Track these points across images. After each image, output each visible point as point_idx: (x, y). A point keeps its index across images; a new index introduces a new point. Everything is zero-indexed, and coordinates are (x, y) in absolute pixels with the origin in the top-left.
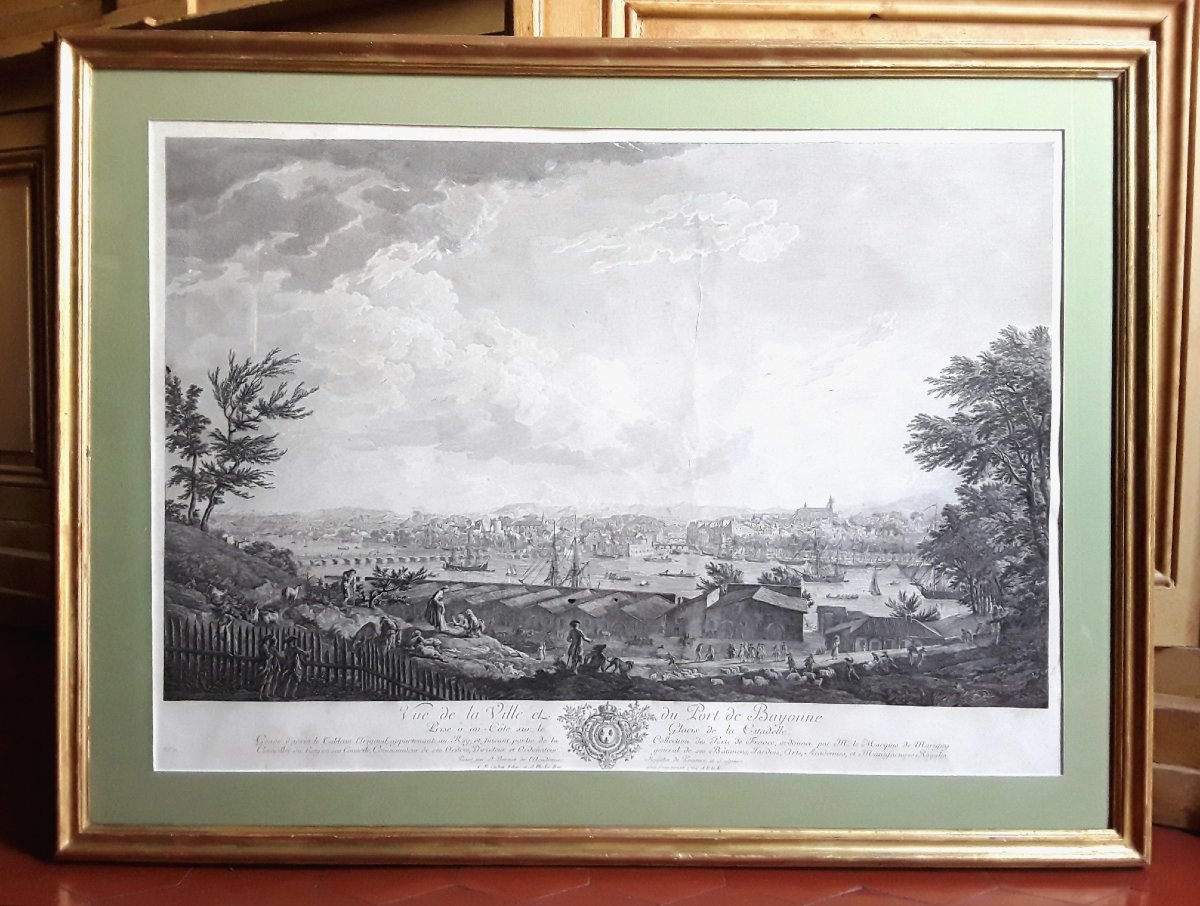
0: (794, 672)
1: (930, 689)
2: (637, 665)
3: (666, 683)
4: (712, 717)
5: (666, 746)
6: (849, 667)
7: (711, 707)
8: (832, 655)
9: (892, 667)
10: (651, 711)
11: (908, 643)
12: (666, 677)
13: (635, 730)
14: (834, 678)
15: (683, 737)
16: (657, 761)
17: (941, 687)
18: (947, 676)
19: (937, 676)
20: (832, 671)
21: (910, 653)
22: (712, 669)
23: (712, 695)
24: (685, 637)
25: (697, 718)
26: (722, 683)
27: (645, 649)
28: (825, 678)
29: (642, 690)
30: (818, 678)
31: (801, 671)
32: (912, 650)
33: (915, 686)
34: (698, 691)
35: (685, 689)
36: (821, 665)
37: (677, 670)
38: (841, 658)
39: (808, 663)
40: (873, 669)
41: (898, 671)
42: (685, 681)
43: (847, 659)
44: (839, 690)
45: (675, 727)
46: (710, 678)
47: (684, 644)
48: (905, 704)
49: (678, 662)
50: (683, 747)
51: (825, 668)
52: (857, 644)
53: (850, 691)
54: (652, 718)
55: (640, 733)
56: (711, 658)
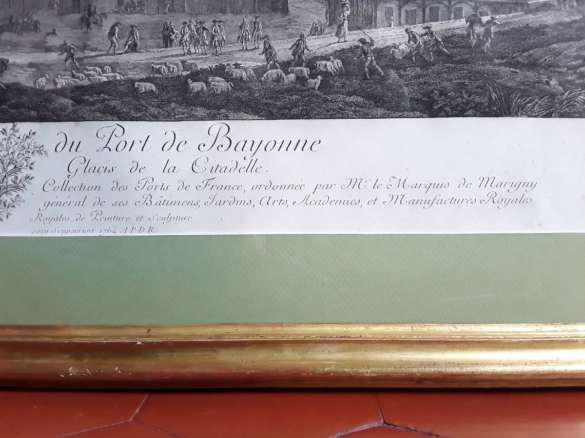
0: (273, 67)
1: (504, 87)
2: (14, 65)
3: (62, 92)
4: (138, 146)
5: (63, 196)
6: (366, 54)
7: (136, 130)
8: (337, 34)
9: (438, 53)
10: (38, 140)
11: (467, 10)
12: (62, 83)
13: (12, 172)
14: (340, 74)
15: (90, 179)
16: (50, 220)
17: (523, 83)
18: (533, 65)
19: (516, 65)
20: (338, 63)
21: (471, 26)
22: (135, 66)
23: (138, 110)
24: (90, 14)
25: (113, 148)
26: (154, 88)
27: (28, 38)
28: (326, 74)
29: (22, 105)
30: (313, 76)
31: (285, 66)
32: (473, 21)
33: (479, 83)
34: (113, 103)
35: (91, 99)
36: (319, 53)
37: (78, 70)
38: (352, 38)
39: (297, 49)
40: (408, 57)
41: (450, 57)
42: (91, 87)
43: (363, 41)
44: (350, 94)
45: (77, 165)
46: (133, 81)
47: (88, 25)
48: (462, 114)
49: (78, 55)
50: (92, 196)
51: (326, 58)
52: (380, 14)
53: (369, 96)
54: (40, 150)
55: (20, 176)
56: (134, 48)
